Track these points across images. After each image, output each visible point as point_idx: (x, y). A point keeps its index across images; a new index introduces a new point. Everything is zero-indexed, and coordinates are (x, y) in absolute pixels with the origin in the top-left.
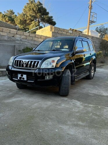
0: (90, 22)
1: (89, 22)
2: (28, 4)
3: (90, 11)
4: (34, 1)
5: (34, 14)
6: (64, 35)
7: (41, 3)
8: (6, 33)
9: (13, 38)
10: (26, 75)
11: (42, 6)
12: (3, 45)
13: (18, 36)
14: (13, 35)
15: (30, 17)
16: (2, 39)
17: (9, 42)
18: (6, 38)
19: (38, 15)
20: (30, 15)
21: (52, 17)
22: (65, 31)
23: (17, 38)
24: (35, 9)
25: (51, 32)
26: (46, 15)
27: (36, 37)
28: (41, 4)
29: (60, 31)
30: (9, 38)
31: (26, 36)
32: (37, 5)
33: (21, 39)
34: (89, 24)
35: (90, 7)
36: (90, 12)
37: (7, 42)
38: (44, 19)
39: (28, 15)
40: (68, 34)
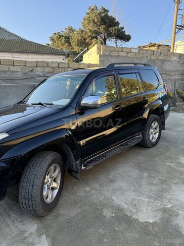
0: (176, 28)
1: (174, 28)
2: (88, 14)
3: (177, 8)
4: (95, 8)
5: (96, 29)
6: (123, 58)
7: (106, 9)
8: (18, 67)
9: (30, 74)
11: (107, 14)
12: (16, 86)
13: (39, 69)
14: (31, 69)
15: (89, 34)
16: (13, 77)
17: (26, 80)
18: (19, 75)
19: (102, 28)
20: (90, 31)
21: (122, 28)
22: (125, 50)
23: (38, 73)
24: (96, 21)
25: (98, 56)
26: (112, 27)
27: (70, 66)
28: (106, 11)
29: (115, 52)
30: (24, 74)
31: (53, 68)
32: (100, 14)
33: (44, 73)
34: (175, 33)
35: (176, 1)
36: (178, 10)
37: (21, 80)
38: (111, 33)
39: (88, 31)
40: (129, 55)
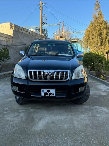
1: (41, 23)
6: (24, 34)
10: (55, 90)
22: (25, 30)
25: (12, 30)
29: (20, 30)
35: (41, 9)
36: (42, 14)
40: (27, 33)
